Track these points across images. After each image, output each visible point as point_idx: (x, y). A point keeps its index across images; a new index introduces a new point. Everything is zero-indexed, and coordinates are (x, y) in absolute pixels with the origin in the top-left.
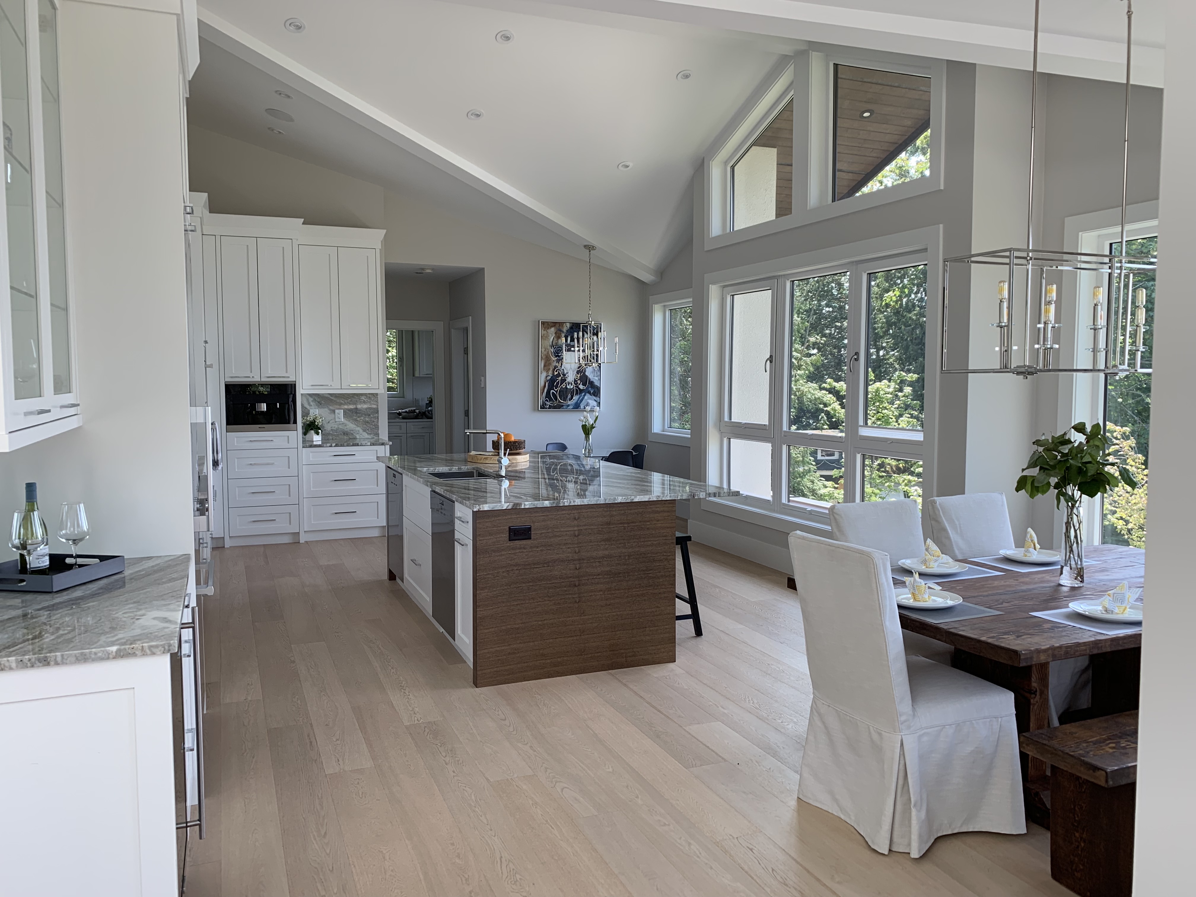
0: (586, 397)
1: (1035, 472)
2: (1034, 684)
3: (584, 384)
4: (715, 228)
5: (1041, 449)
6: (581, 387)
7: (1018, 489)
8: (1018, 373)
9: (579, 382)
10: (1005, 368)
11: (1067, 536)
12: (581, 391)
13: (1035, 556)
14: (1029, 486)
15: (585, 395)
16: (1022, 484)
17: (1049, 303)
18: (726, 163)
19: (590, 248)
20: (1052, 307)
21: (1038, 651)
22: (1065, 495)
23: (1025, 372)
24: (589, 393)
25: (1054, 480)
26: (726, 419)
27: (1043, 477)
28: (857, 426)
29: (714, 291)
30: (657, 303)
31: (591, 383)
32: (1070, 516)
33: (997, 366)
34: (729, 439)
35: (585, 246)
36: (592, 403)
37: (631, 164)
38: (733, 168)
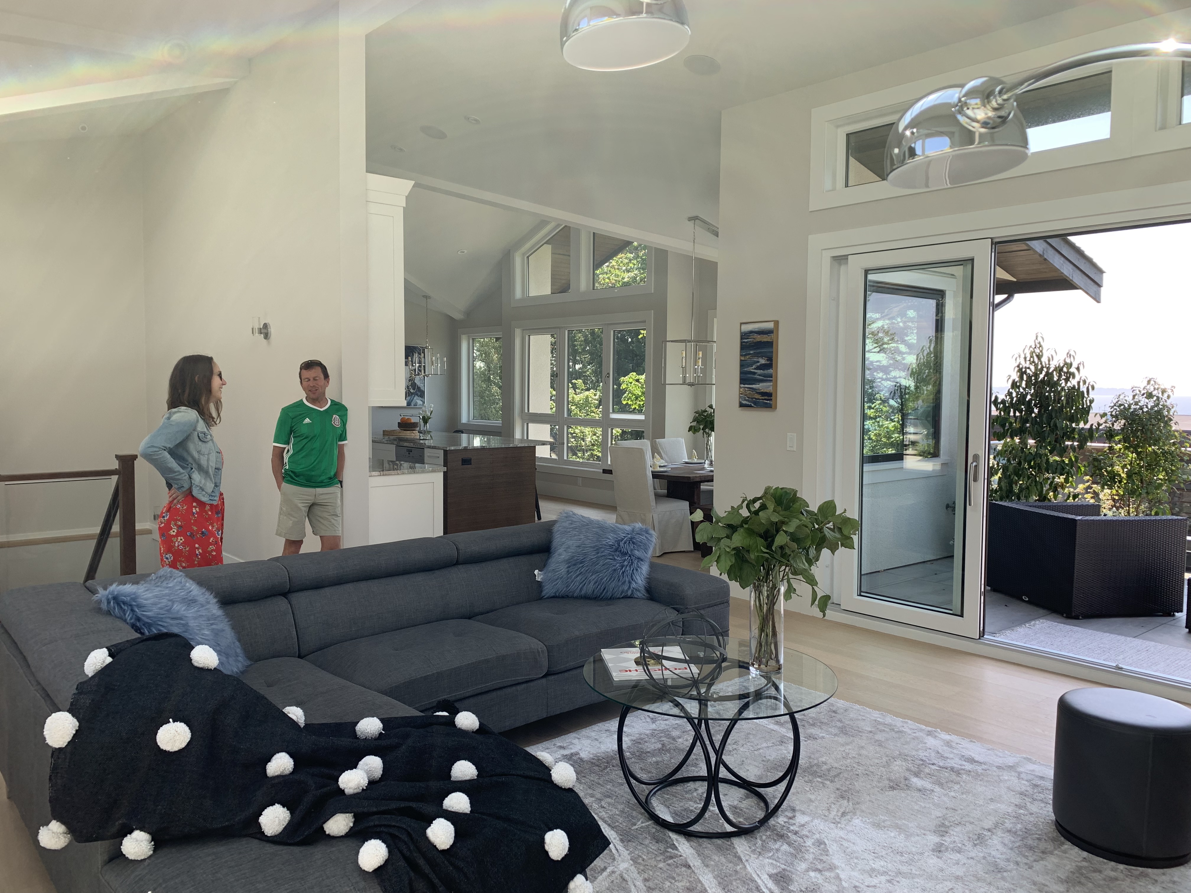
0: (415, 398)
1: (694, 424)
2: (696, 500)
3: (414, 389)
4: (518, 294)
5: (697, 415)
6: (412, 391)
7: (689, 431)
8: (689, 385)
9: (410, 387)
10: (684, 383)
11: (707, 448)
12: (412, 394)
13: (696, 461)
14: (693, 430)
15: (414, 397)
16: (690, 429)
17: (699, 359)
18: (524, 254)
19: (426, 297)
20: (700, 360)
21: (696, 477)
22: (705, 432)
23: (691, 385)
24: (417, 395)
25: (701, 427)
26: (526, 411)
27: (698, 425)
28: (609, 413)
29: (518, 332)
30: (464, 334)
31: (419, 388)
32: (708, 441)
33: (681, 382)
34: (528, 424)
35: (423, 296)
36: (419, 402)
37: (466, 251)
38: (528, 257)
